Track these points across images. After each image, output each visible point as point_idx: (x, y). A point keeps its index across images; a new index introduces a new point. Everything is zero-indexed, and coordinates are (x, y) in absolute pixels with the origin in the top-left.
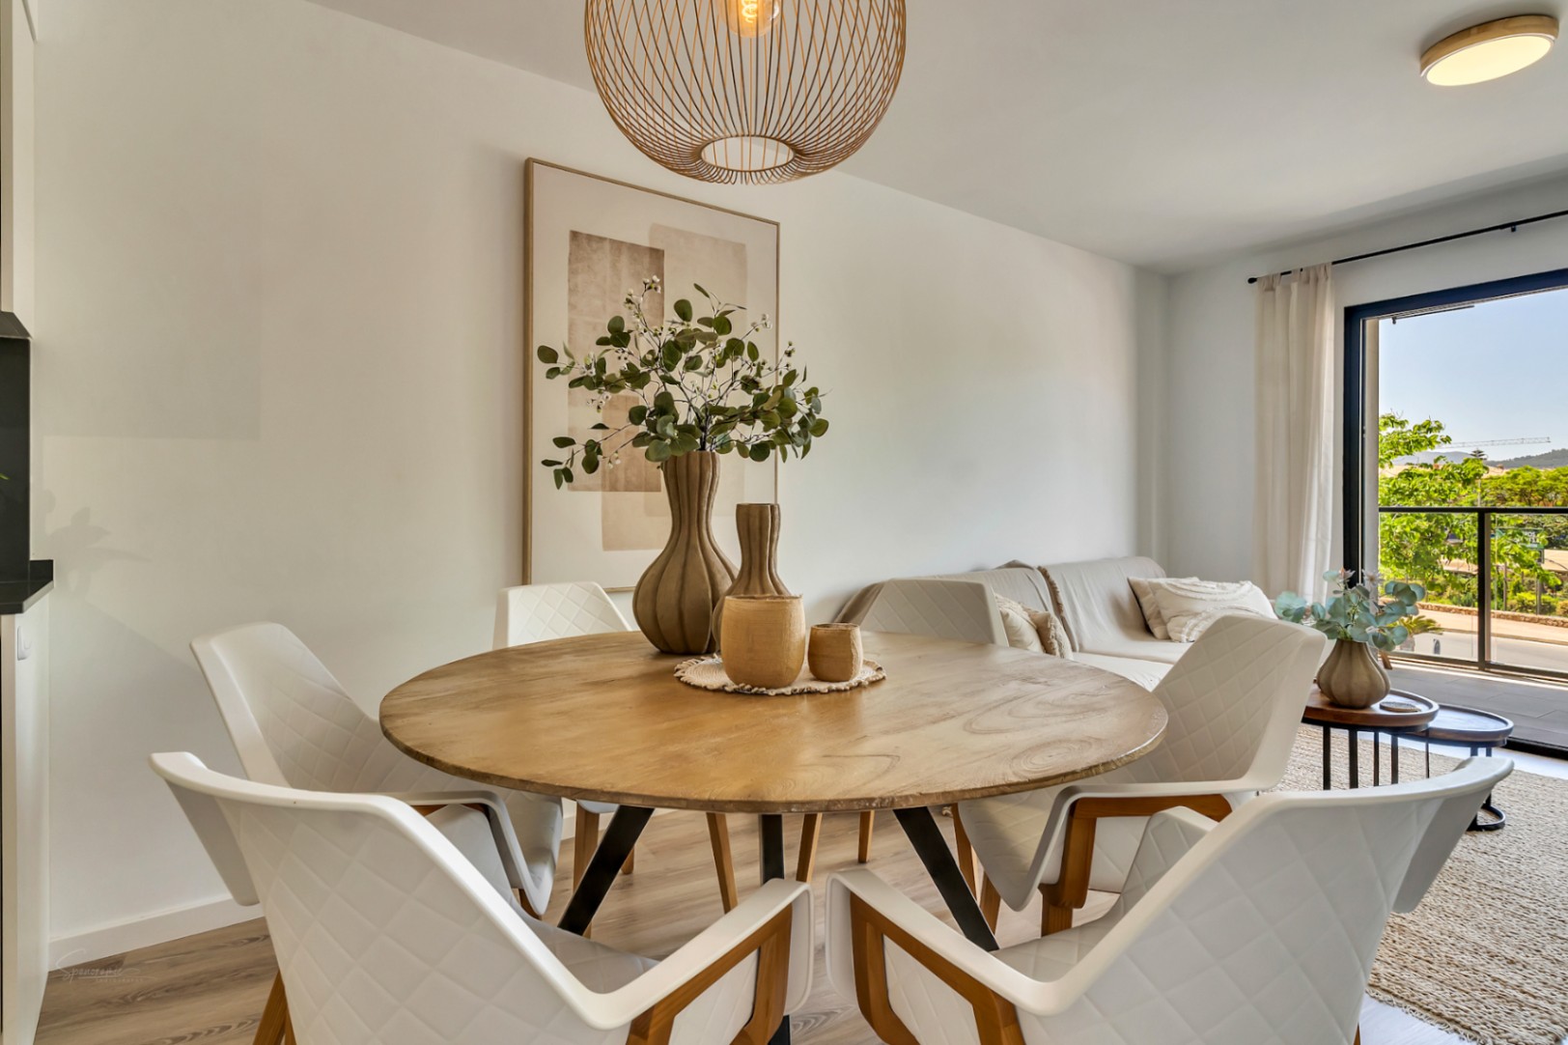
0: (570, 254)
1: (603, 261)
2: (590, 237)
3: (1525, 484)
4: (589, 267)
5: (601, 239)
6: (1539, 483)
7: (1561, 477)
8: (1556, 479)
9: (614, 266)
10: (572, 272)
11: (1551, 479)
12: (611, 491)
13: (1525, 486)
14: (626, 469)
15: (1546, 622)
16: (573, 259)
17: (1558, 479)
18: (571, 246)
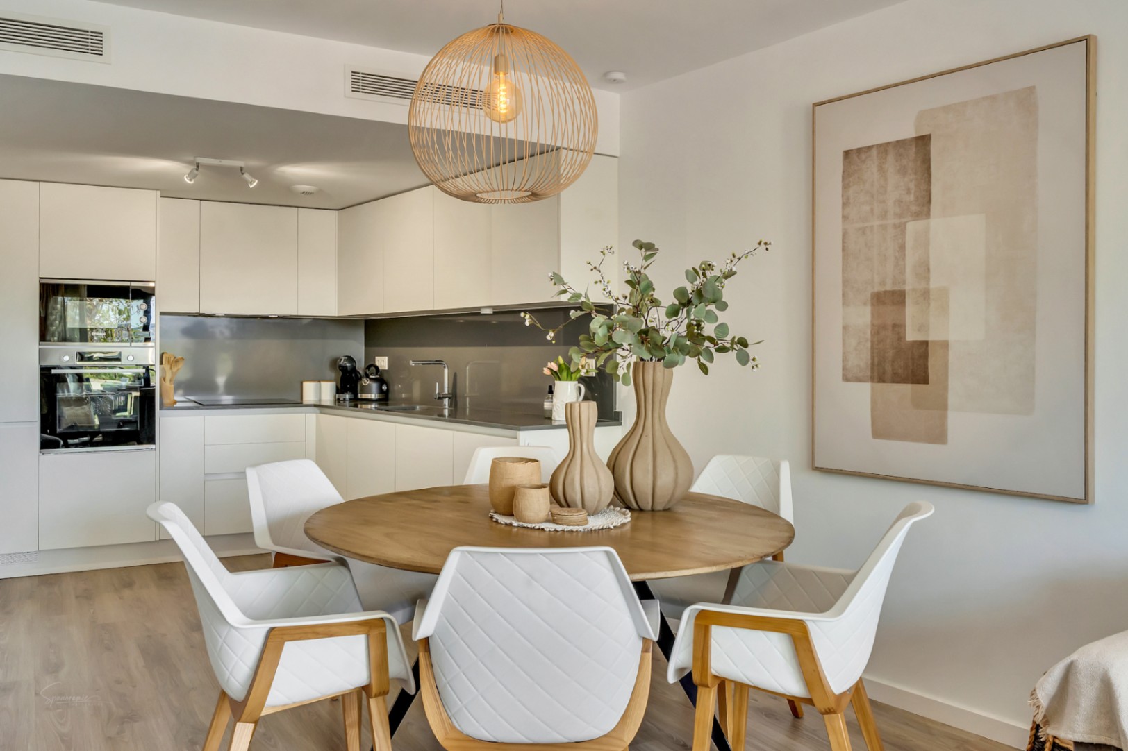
0: (844, 172)
1: (870, 170)
2: (859, 150)
4: (858, 178)
5: (869, 148)
9: (881, 169)
10: (845, 187)
12: (879, 382)
14: (893, 362)
16: (846, 175)
18: (844, 164)
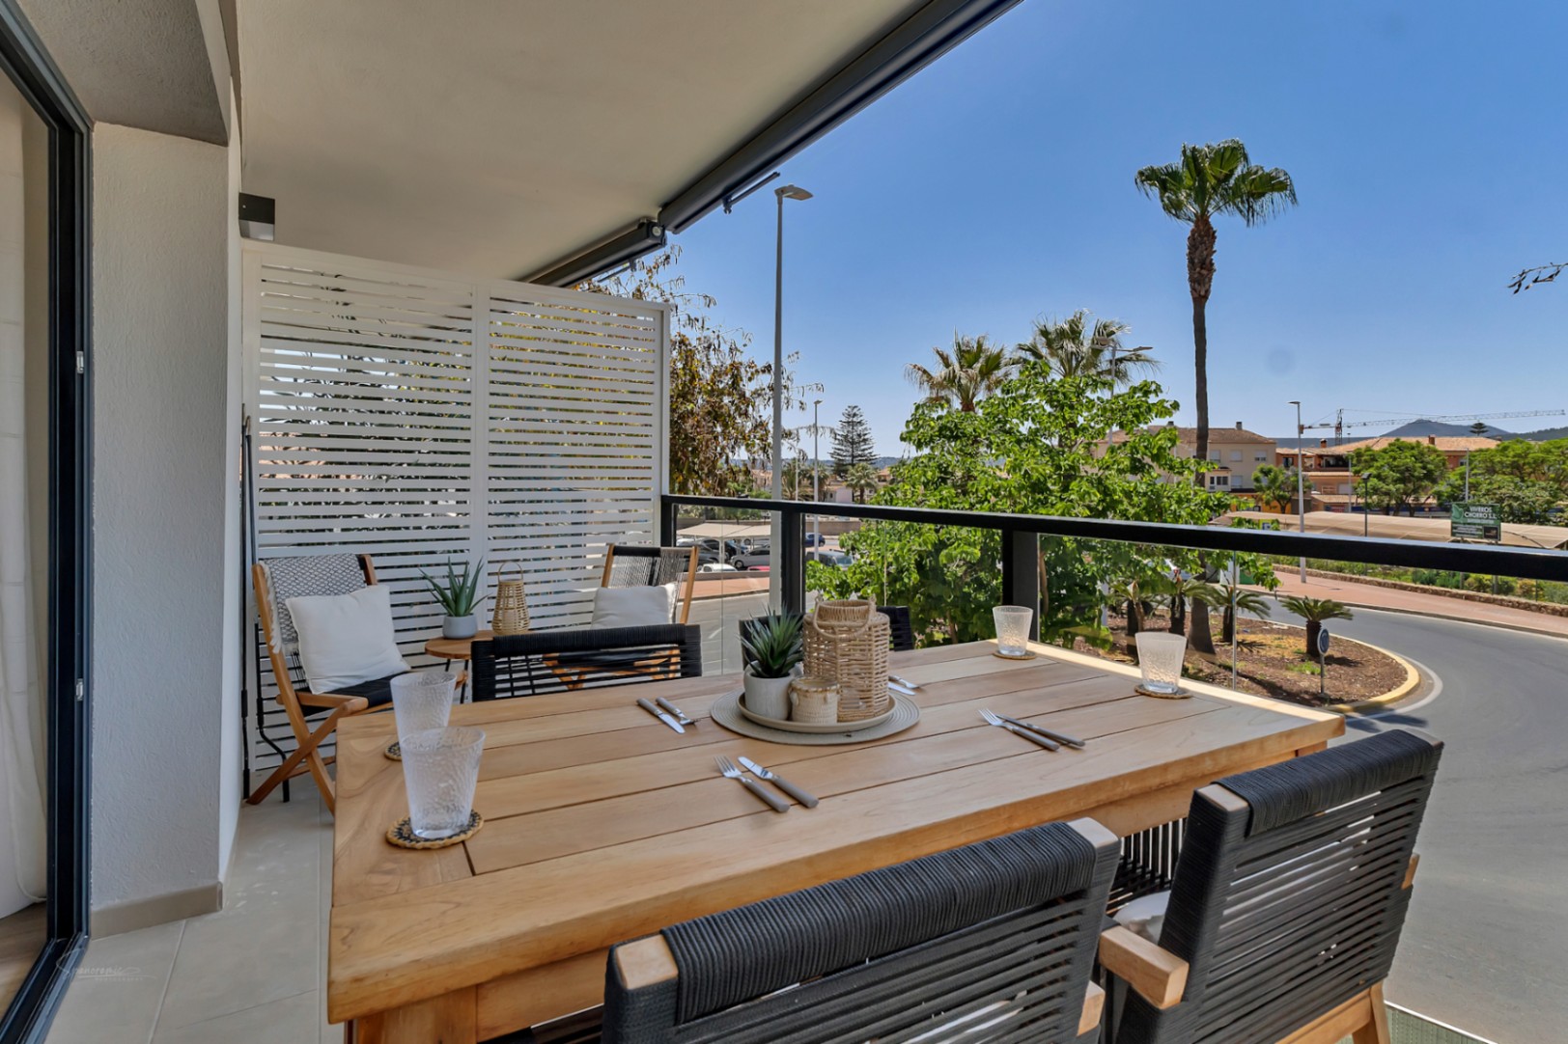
3: (1514, 456)
6: (1531, 455)
7: (1553, 450)
8: (1549, 452)
11: (1542, 452)
13: (1516, 459)
15: (1501, 603)
17: (1550, 452)
